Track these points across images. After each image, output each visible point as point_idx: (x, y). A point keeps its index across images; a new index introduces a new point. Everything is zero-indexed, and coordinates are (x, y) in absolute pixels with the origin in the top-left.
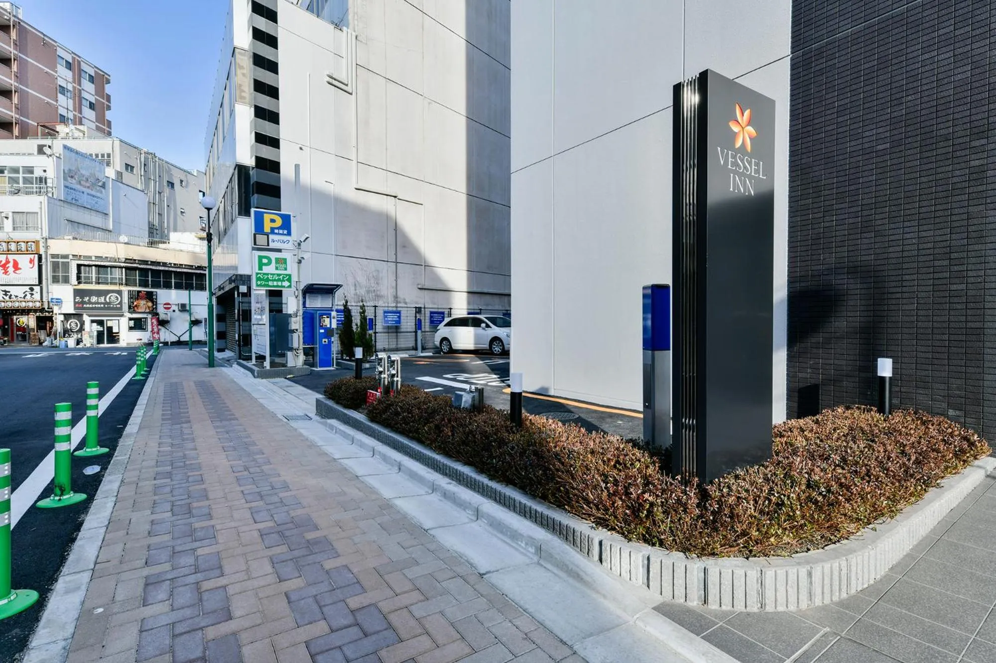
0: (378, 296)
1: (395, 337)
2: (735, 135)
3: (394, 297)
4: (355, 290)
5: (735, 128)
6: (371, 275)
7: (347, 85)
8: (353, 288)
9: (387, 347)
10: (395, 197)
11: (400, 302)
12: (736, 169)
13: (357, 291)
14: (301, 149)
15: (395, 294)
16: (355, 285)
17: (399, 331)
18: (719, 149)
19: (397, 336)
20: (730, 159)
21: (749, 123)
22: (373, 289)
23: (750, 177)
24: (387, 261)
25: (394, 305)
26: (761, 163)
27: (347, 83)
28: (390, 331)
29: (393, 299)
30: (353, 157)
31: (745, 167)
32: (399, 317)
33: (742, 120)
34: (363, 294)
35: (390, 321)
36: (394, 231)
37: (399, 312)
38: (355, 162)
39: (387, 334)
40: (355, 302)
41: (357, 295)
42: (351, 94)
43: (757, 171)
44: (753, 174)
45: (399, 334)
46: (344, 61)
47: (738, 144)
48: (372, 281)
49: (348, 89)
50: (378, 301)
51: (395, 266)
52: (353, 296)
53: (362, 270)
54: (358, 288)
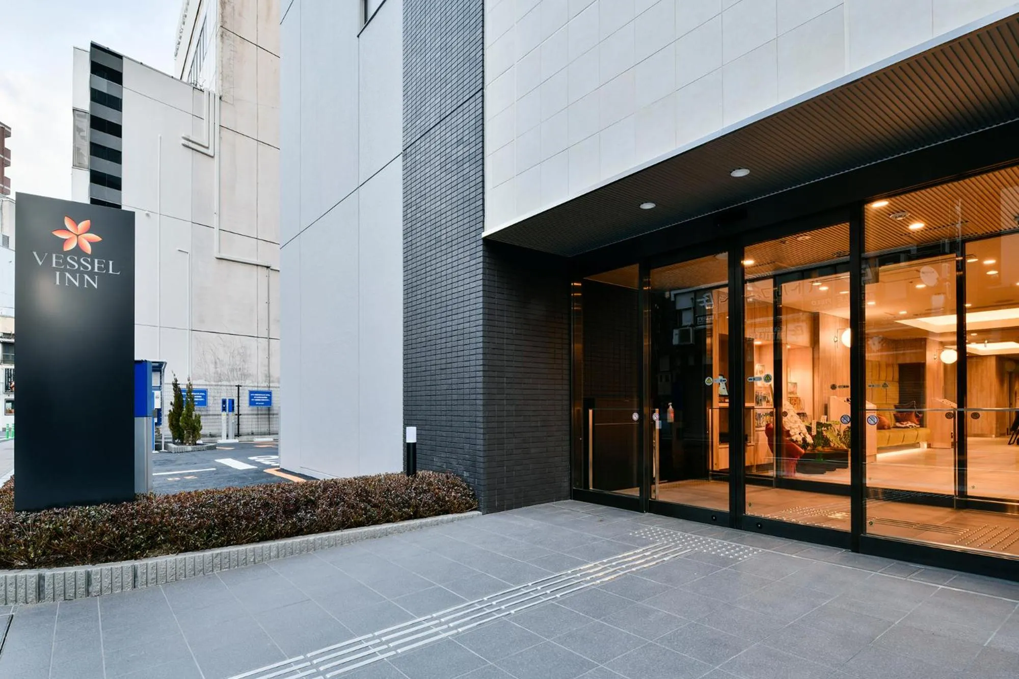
0: (245, 375)
1: (267, 420)
3: (266, 376)
4: (216, 368)
6: (236, 352)
7: (207, 148)
8: (212, 367)
9: (255, 430)
10: (268, 267)
11: (273, 382)
13: (218, 370)
14: (148, 215)
15: (267, 372)
16: (216, 363)
17: (271, 412)
19: (269, 418)
22: (238, 368)
24: (258, 337)
25: (266, 384)
27: (207, 145)
28: (259, 413)
29: (264, 378)
30: (215, 223)
32: (270, 398)
34: (226, 373)
35: (257, 402)
36: (267, 304)
37: (270, 393)
38: (216, 229)
39: (255, 416)
40: (214, 381)
41: (217, 373)
42: (212, 157)
45: (271, 416)
46: (205, 123)
48: (238, 358)
49: (210, 152)
50: (245, 380)
51: (267, 343)
52: (213, 375)
53: (224, 346)
54: (218, 366)
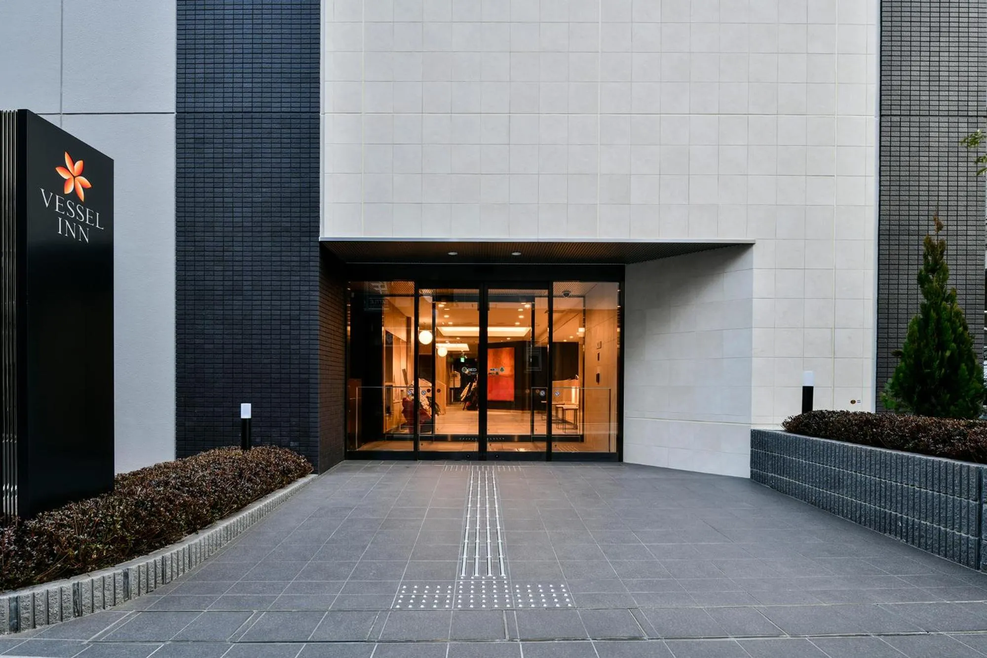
2: (64, 181)
5: (64, 175)
12: (66, 213)
18: (43, 190)
20: (57, 203)
21: (82, 174)
23: (84, 224)
26: (98, 214)
31: (77, 214)
33: (73, 169)
43: (93, 221)
44: (87, 222)
47: (69, 190)
